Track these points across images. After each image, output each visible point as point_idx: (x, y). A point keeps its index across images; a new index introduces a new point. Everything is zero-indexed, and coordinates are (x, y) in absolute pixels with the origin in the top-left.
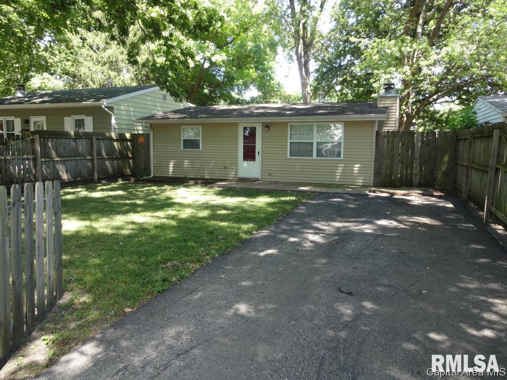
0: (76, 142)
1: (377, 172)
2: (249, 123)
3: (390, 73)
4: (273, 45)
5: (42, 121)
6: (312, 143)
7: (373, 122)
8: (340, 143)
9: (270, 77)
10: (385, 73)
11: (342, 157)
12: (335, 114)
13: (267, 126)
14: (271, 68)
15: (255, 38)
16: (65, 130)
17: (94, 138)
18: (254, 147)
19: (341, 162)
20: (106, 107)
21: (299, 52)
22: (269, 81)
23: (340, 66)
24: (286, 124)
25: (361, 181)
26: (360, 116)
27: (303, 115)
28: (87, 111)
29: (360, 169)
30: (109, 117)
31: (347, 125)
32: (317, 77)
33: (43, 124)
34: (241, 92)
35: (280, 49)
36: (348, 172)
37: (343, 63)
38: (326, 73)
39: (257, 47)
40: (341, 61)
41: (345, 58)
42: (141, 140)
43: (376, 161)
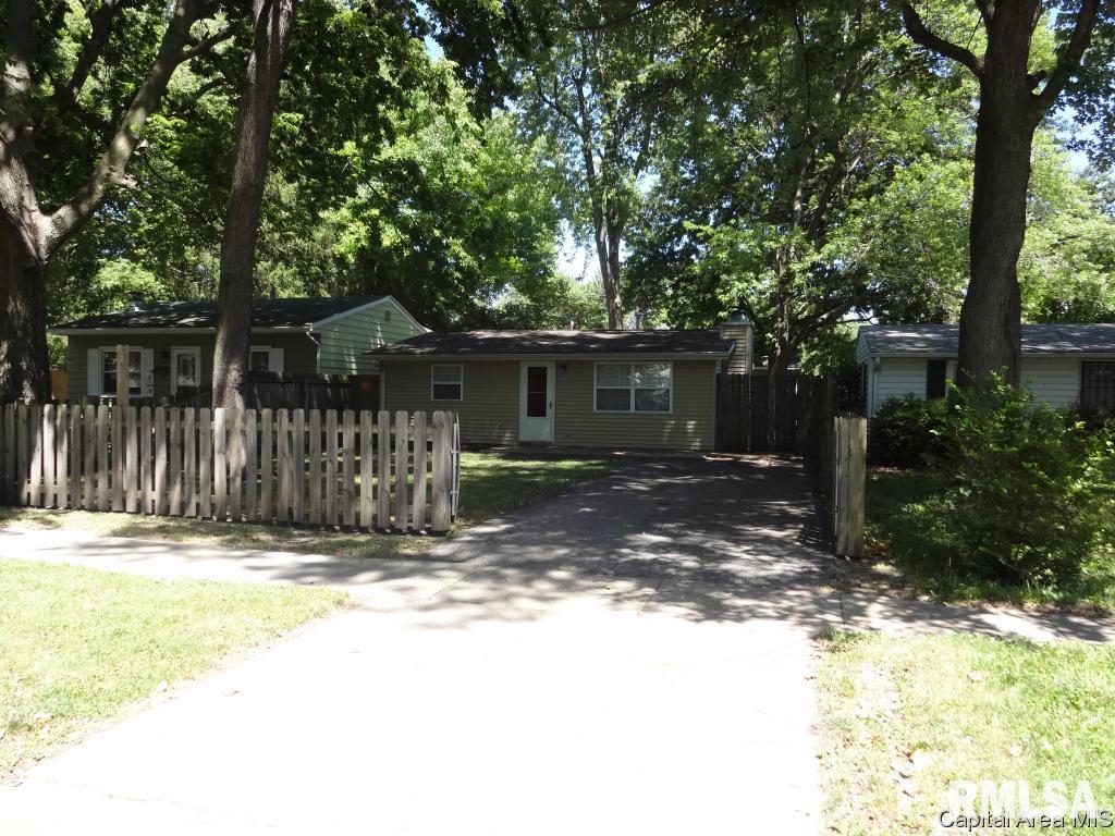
0: (284, 388)
1: (720, 431)
2: (537, 361)
3: (747, 281)
4: (551, 219)
5: (193, 354)
6: (629, 391)
7: (711, 363)
8: (668, 391)
9: (546, 269)
10: (739, 280)
11: (671, 411)
12: (659, 350)
13: (563, 367)
14: (547, 255)
15: (521, 205)
16: (270, 370)
17: (306, 381)
18: (544, 397)
19: (671, 417)
20: (312, 334)
21: (602, 240)
22: (543, 277)
23: (672, 252)
24: (591, 363)
25: (698, 444)
26: (693, 353)
27: (616, 350)
28: (276, 340)
29: (697, 427)
30: (314, 348)
31: (678, 367)
32: (631, 271)
33: (194, 360)
34: (487, 295)
35: (564, 224)
36: (680, 430)
37: (677, 249)
38: (647, 263)
39: (524, 220)
40: (672, 245)
41: (680, 239)
42: (365, 385)
43: (717, 417)
